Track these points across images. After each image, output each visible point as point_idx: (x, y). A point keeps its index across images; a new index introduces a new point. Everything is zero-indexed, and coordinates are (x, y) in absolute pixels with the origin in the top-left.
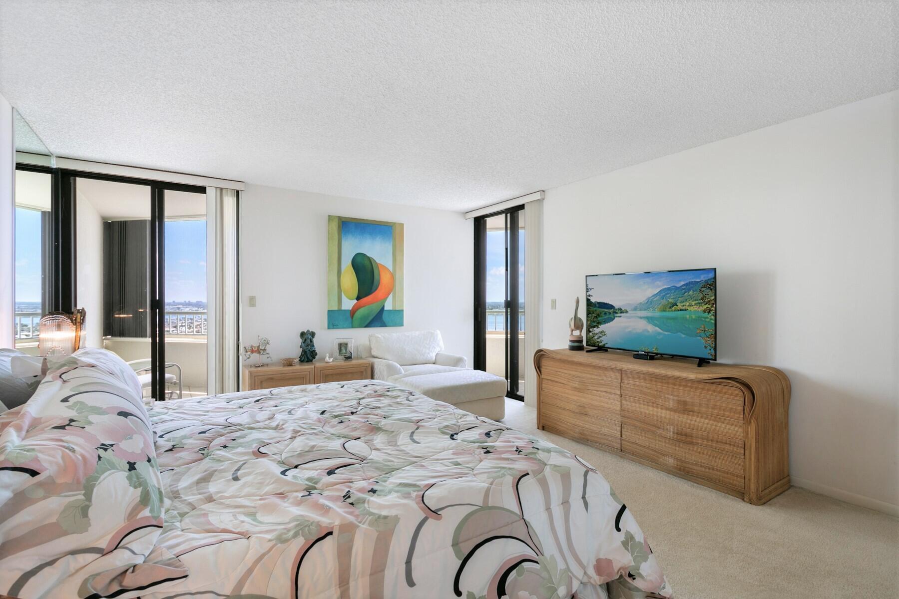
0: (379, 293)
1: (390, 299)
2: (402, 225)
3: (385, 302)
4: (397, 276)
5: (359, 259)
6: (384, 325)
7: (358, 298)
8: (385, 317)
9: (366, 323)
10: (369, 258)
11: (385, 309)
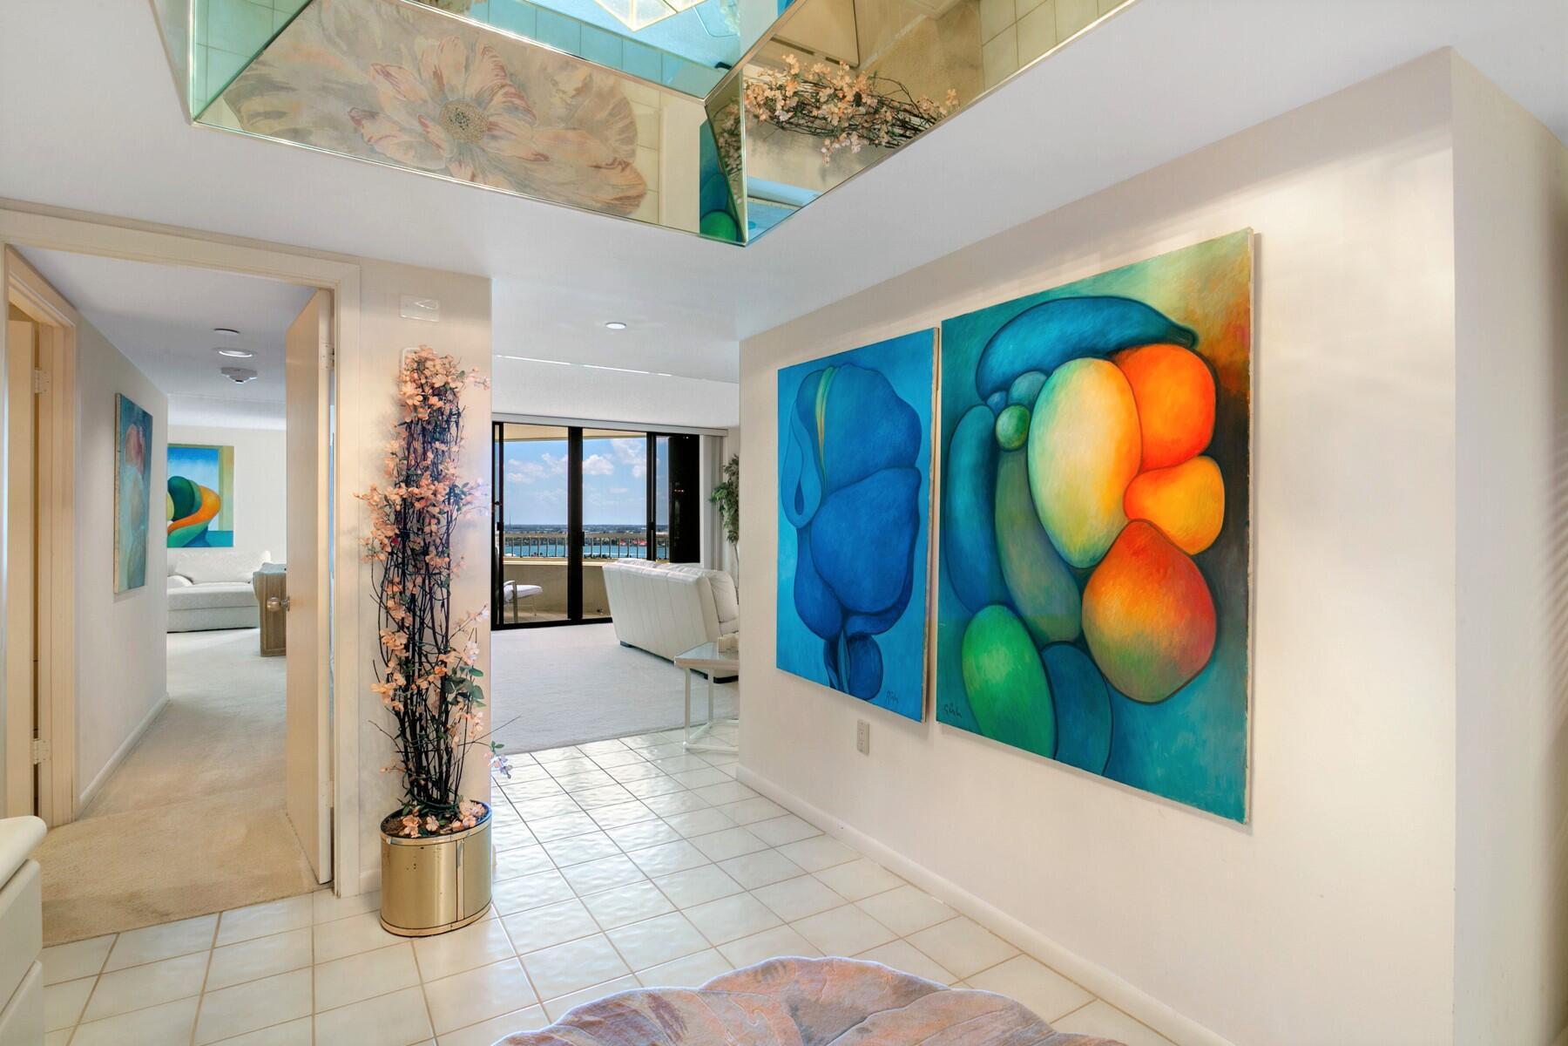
0: (200, 514)
1: (216, 520)
2: (231, 449)
3: (208, 523)
4: (225, 497)
5: (174, 482)
6: (208, 545)
7: (174, 520)
8: (208, 537)
9: (185, 543)
10: (188, 482)
11: (209, 529)
